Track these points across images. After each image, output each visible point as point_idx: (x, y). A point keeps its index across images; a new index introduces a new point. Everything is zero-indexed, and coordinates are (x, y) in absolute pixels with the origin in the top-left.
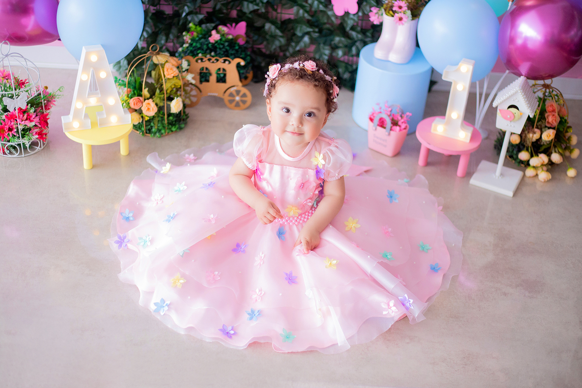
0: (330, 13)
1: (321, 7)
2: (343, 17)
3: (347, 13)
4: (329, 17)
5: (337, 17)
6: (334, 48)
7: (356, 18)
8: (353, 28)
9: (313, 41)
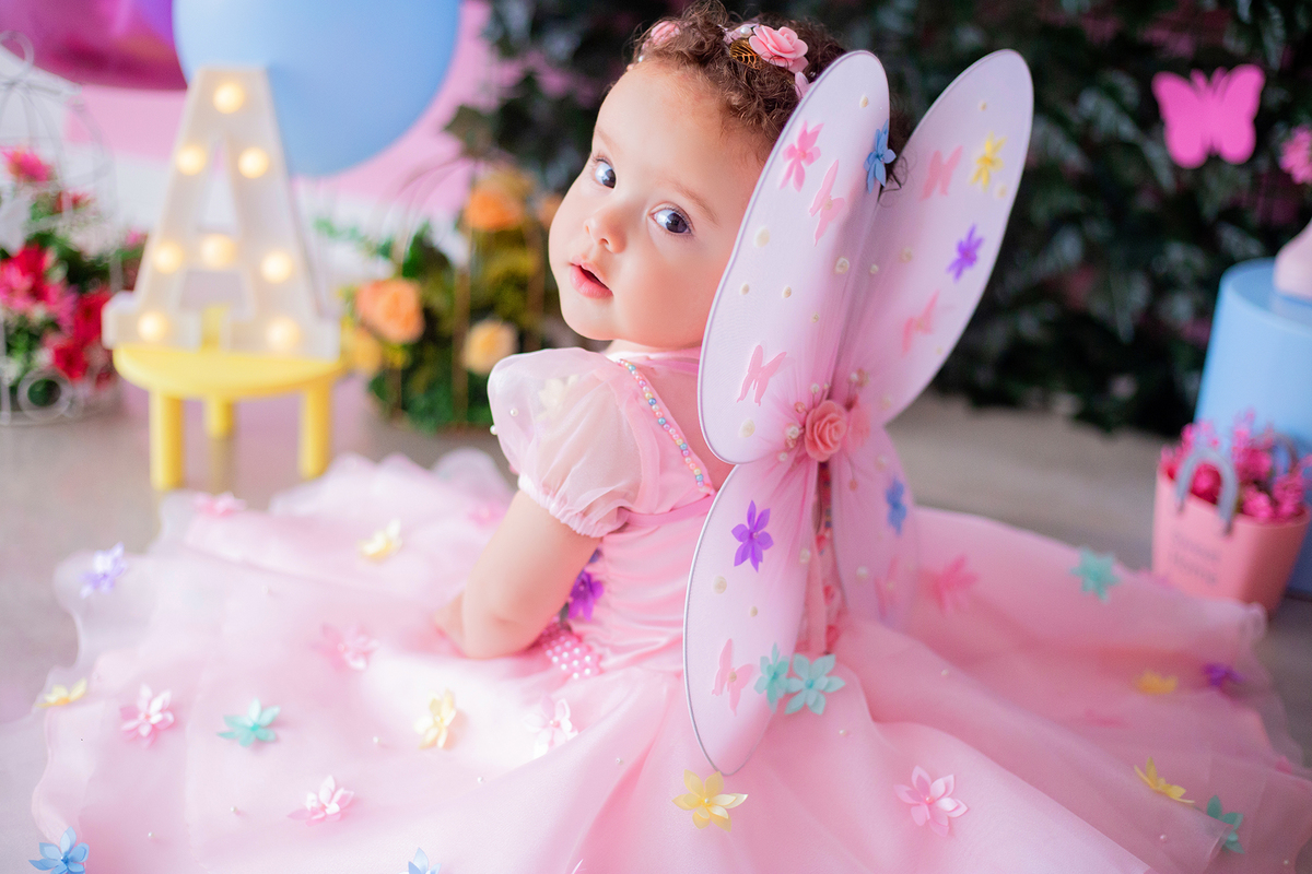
0: (1153, 152)
1: (1127, 129)
2: (1198, 171)
3: (1214, 159)
4: (1146, 167)
5: (1177, 169)
6: (1163, 286)
7: (1244, 179)
8: (1232, 215)
9: (1093, 255)
